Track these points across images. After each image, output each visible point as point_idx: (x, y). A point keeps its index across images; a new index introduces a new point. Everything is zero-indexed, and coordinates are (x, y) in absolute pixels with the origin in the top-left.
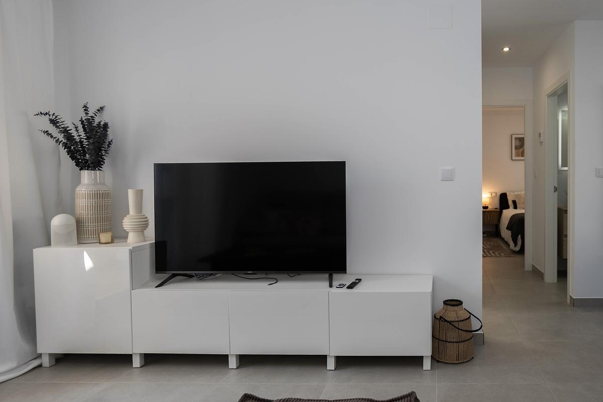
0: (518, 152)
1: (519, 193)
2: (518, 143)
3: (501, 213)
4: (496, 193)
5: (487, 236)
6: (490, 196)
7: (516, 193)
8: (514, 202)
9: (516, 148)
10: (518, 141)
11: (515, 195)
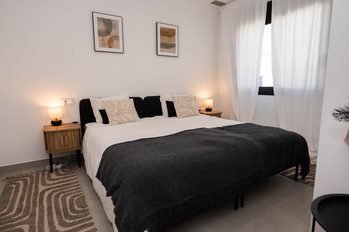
0: (103, 40)
1: (109, 99)
2: (103, 27)
3: (83, 130)
4: (73, 100)
5: (62, 168)
6: (62, 104)
7: (103, 99)
8: (103, 113)
9: (100, 34)
10: (102, 24)
11: (103, 101)
